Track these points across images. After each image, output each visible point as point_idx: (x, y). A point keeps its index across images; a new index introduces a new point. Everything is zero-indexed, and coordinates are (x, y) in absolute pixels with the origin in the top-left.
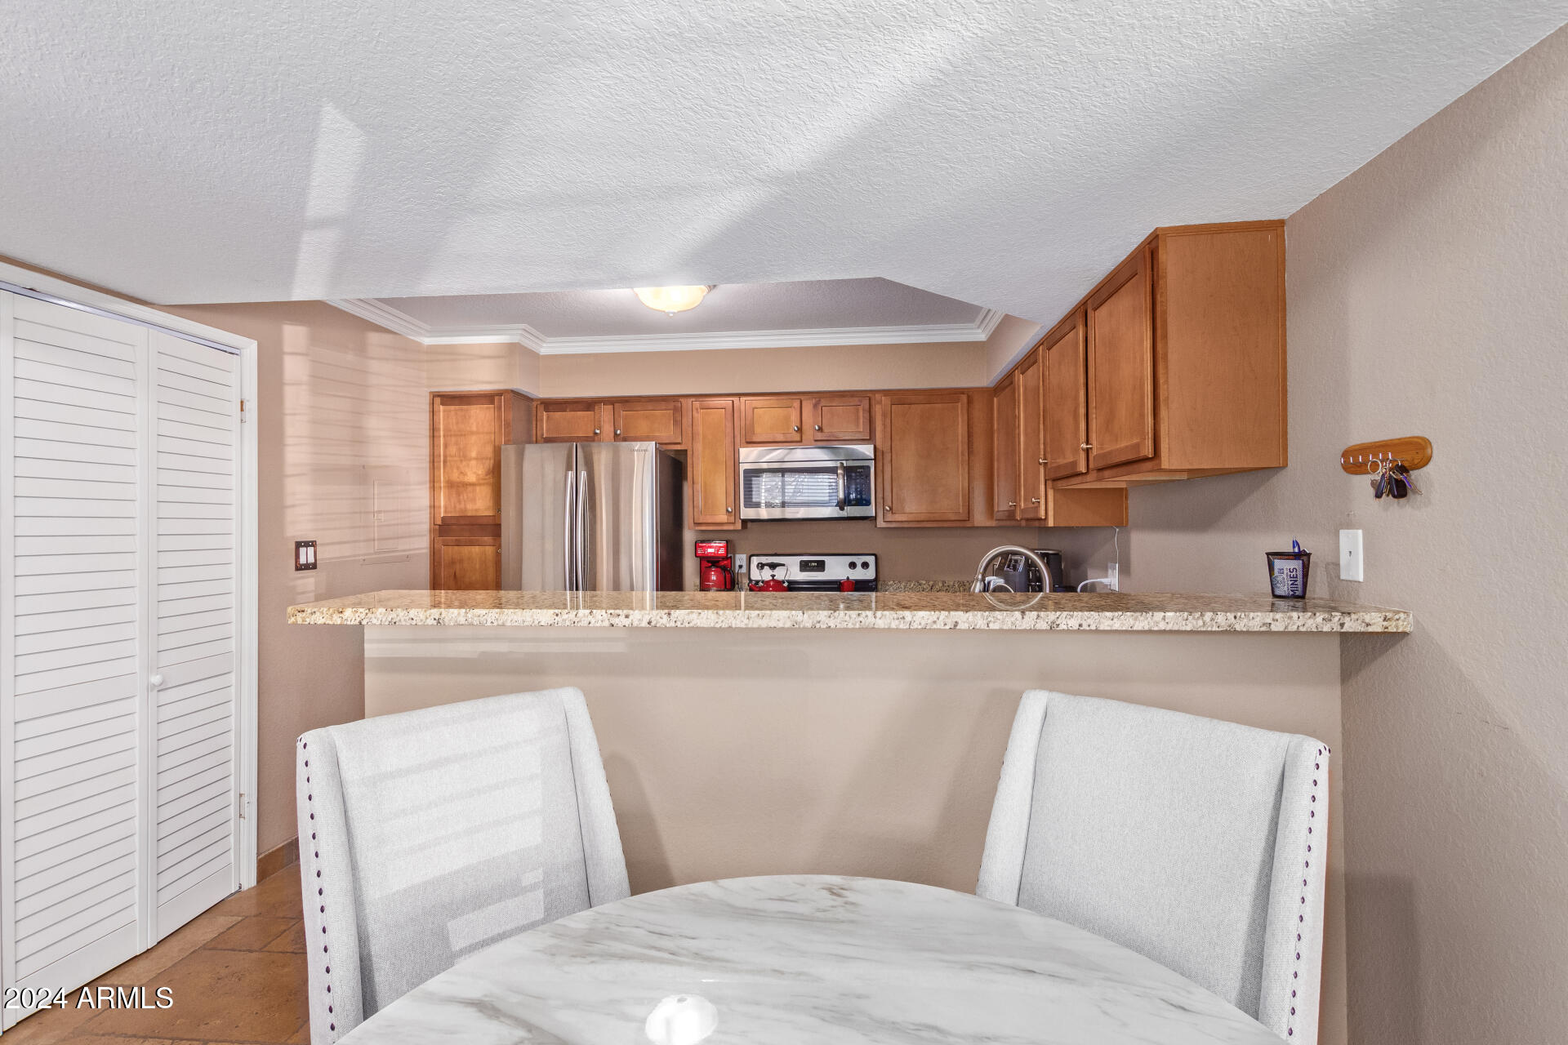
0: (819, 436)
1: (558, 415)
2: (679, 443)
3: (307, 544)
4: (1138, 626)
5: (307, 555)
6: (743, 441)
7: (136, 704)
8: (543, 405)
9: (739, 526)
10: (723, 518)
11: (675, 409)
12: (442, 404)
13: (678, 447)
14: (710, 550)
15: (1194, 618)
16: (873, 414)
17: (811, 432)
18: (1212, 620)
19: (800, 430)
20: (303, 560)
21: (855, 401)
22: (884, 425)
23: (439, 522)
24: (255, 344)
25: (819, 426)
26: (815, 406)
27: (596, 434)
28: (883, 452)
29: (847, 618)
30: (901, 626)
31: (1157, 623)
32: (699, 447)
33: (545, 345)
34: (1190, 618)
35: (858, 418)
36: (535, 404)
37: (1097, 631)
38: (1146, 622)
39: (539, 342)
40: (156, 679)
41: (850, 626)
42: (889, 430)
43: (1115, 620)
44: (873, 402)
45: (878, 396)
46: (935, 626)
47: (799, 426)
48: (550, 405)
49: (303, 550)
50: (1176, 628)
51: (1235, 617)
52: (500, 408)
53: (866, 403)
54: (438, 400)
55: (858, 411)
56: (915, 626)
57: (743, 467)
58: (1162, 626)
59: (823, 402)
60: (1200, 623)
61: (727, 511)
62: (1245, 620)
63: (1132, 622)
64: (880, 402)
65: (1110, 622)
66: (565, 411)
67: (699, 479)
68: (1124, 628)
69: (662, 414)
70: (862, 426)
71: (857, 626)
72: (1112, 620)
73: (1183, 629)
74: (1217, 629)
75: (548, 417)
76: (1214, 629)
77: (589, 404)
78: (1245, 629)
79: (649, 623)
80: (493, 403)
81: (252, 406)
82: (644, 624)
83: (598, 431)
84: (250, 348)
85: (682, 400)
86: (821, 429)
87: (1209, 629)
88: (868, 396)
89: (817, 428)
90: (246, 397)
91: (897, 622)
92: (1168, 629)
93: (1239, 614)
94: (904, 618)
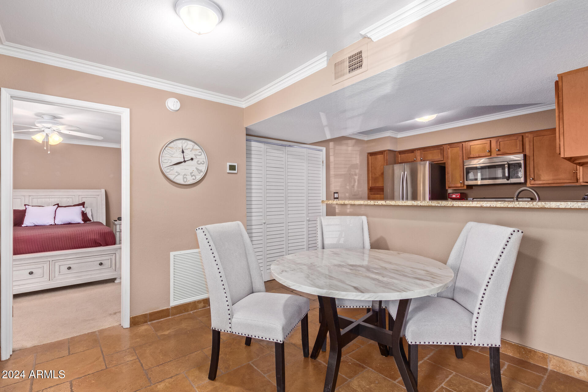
0: (499, 153)
1: (403, 155)
2: (442, 161)
3: (336, 193)
4: (510, 206)
5: (336, 195)
6: (467, 158)
7: (305, 223)
8: (399, 153)
9: (465, 188)
10: (459, 185)
11: (441, 149)
12: (370, 156)
13: (442, 162)
14: (453, 196)
15: (529, 204)
16: (524, 142)
17: (495, 151)
18: (536, 204)
19: (490, 151)
20: (335, 197)
21: (515, 138)
22: (530, 145)
23: (370, 188)
24: (325, 148)
25: (498, 149)
26: (497, 142)
27: (415, 160)
28: (529, 157)
29: (425, 203)
30: (439, 205)
31: (516, 205)
32: (449, 161)
33: (399, 135)
34: (528, 204)
35: (517, 144)
36: (397, 153)
37: (496, 207)
38: (512, 205)
39: (397, 135)
40: (308, 219)
41: (426, 205)
42: (532, 147)
43: (502, 204)
44: (524, 137)
45: (527, 135)
46: (447, 205)
47: (490, 150)
48: (401, 152)
49: (335, 194)
50: (523, 206)
51: (545, 203)
52: (385, 156)
53: (520, 138)
54: (369, 155)
55: (517, 141)
56: (442, 205)
57: (465, 167)
58: (518, 206)
59: (500, 140)
60: (532, 205)
61: (460, 182)
62: (549, 204)
63: (507, 205)
64: (528, 137)
65: (500, 205)
66: (405, 154)
67: (450, 172)
68: (505, 206)
69: (437, 151)
70: (519, 148)
71: (427, 205)
72: (501, 204)
73: (526, 207)
74: (538, 207)
75: (400, 156)
76: (537, 207)
77: (412, 151)
78: (549, 207)
79: (382, 204)
80: (383, 154)
81: (325, 162)
82: (381, 204)
83: (415, 159)
84: (324, 149)
85: (443, 146)
86: (499, 150)
87: (535, 207)
88: (522, 136)
89: (497, 150)
90: (323, 160)
91: (437, 204)
92: (520, 207)
93: (546, 202)
94: (439, 203)
